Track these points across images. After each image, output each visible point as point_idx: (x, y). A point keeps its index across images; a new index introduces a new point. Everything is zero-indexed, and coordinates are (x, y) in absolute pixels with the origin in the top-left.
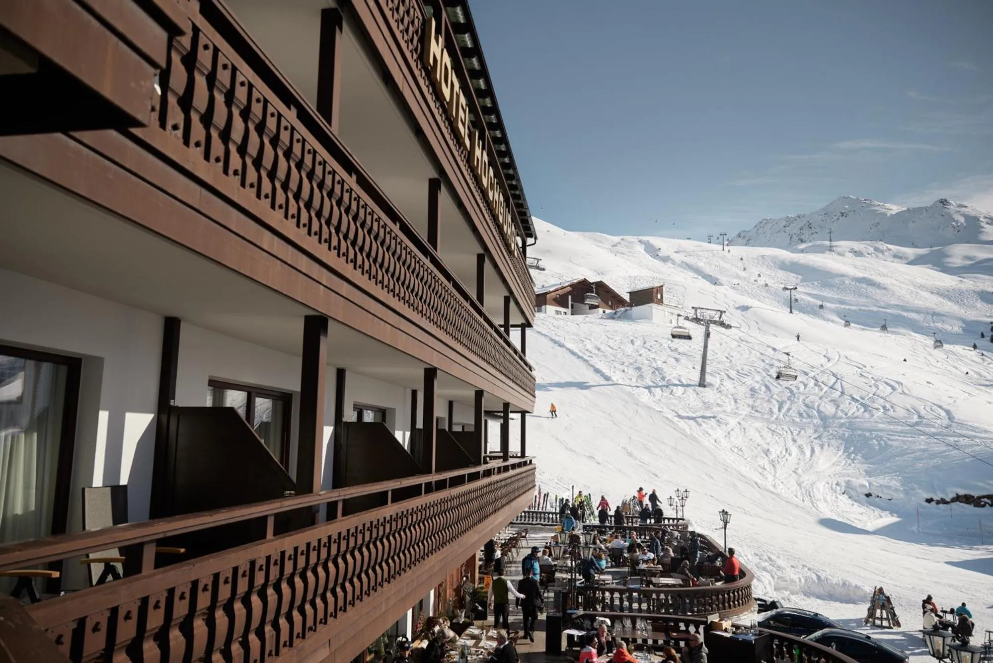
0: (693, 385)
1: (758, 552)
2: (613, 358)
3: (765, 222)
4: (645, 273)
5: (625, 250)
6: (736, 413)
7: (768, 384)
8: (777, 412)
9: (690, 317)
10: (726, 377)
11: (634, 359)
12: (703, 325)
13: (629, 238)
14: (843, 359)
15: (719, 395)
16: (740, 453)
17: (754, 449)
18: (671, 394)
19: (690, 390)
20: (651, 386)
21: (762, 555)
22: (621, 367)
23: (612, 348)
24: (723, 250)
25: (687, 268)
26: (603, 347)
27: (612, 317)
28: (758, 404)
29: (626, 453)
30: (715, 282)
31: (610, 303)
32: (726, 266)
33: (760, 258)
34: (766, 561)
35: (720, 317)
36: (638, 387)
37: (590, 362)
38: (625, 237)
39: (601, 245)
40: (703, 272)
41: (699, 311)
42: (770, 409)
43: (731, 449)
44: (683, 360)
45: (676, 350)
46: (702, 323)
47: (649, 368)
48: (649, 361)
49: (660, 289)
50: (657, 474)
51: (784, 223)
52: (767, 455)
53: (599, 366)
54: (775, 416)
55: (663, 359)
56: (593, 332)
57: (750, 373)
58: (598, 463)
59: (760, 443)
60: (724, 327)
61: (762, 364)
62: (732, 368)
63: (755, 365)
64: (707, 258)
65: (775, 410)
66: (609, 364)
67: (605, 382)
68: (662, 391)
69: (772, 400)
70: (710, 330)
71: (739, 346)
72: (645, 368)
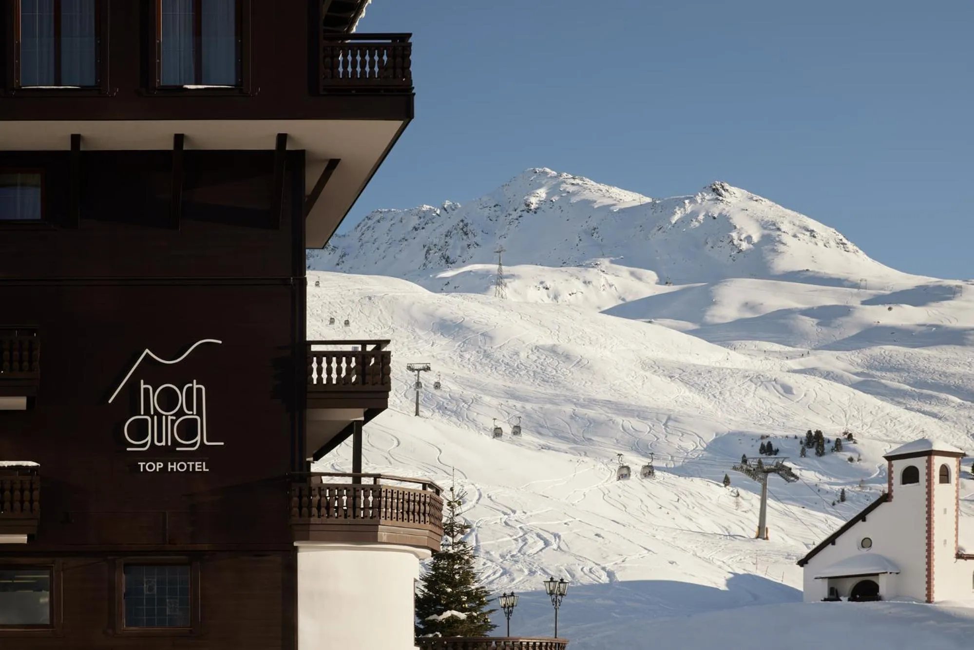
14: (485, 500)
51: (415, 221)
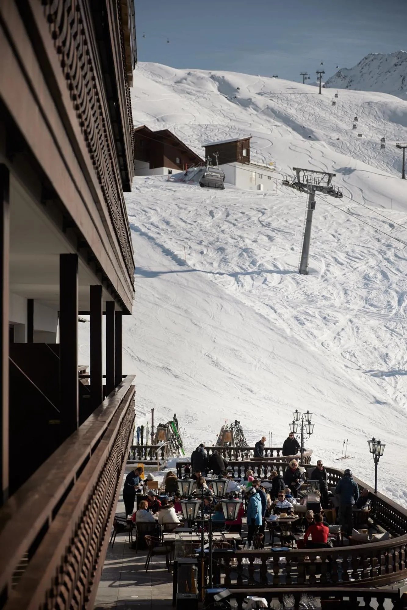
0: (292, 272)
1: (390, 487)
2: (188, 236)
3: (372, 57)
4: (218, 120)
5: (192, 88)
6: (346, 308)
7: (385, 270)
8: (397, 307)
9: (291, 182)
10: (333, 260)
11: (216, 236)
12: (307, 192)
13: (199, 73)
15: (324, 285)
16: (353, 359)
17: (369, 353)
18: (263, 283)
19: (288, 277)
20: (239, 273)
21: (395, 490)
22: (199, 248)
23: (185, 222)
24: (320, 93)
25: (274, 115)
26: (173, 220)
27: (181, 180)
28: (373, 295)
29: (210, 362)
30: (308, 135)
31: (178, 161)
32: (323, 114)
33: (366, 105)
34: (401, 497)
35: (329, 182)
36: (222, 274)
37: (158, 241)
38: (192, 71)
39: (161, 80)
40: (293, 122)
41: (301, 174)
42: (388, 302)
43: (342, 354)
44: (279, 238)
45: (268, 225)
46: (306, 189)
47: (234, 249)
48: (234, 239)
49: (246, 143)
50: (253, 389)
51: (395, 60)
52: (385, 362)
53: (169, 245)
54: (394, 311)
55: (253, 237)
56: (157, 200)
57: (362, 256)
58: (176, 377)
59: (376, 347)
60: (333, 195)
61: (377, 244)
62: (340, 249)
63: (369, 246)
64: (299, 104)
65: (395, 303)
66: (182, 243)
67: (178, 268)
68: (253, 279)
69: (389, 290)
70: (316, 198)
71: (348, 220)
72: (229, 250)
